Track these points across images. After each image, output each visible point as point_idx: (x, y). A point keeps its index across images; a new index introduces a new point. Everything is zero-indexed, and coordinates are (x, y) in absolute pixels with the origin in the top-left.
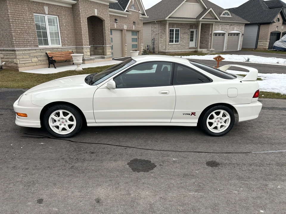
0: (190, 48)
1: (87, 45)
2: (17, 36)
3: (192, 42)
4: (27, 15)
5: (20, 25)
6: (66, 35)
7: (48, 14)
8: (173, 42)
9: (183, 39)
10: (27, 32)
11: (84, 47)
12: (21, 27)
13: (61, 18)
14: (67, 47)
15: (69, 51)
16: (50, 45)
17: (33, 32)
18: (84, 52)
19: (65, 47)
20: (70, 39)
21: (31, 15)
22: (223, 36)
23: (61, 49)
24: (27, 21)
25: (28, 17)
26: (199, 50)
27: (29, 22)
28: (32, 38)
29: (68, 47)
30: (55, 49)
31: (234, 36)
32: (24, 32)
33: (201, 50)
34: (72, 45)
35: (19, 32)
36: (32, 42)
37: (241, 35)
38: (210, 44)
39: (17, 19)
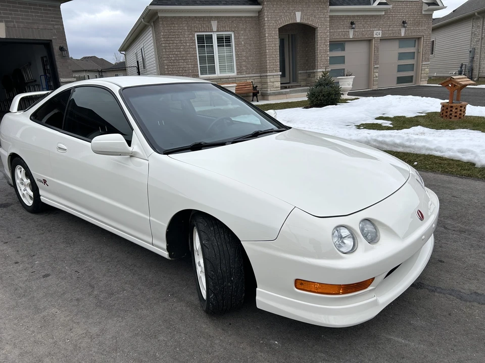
1: (274, 71)
2: (170, 64)
4: (186, 36)
5: (175, 50)
6: (244, 58)
7: (217, 31)
10: (184, 58)
11: (268, 74)
12: (177, 53)
13: (238, 33)
14: (244, 76)
15: (248, 81)
16: (218, 74)
17: (193, 58)
18: (269, 81)
19: (241, 76)
20: (252, 63)
21: (191, 36)
23: (234, 79)
24: (184, 44)
25: (187, 39)
27: (188, 44)
28: (190, 66)
29: (247, 75)
30: (225, 80)
32: (180, 58)
34: (253, 72)
35: (173, 58)
36: (190, 71)
39: (171, 42)
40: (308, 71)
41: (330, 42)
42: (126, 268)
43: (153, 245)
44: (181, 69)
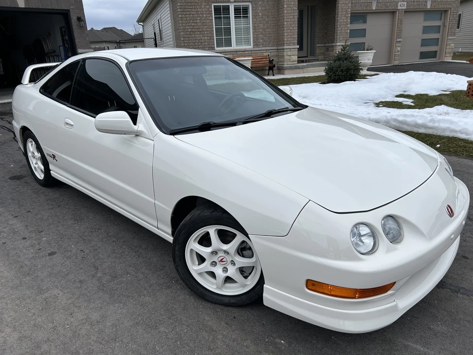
1: (292, 44)
2: (187, 36)
4: (203, 7)
5: (192, 21)
6: (261, 30)
7: (234, 2)
10: (201, 30)
11: (285, 47)
12: (193, 24)
13: (256, 4)
14: (260, 49)
15: (265, 54)
16: (234, 46)
17: (209, 30)
18: (285, 55)
19: (258, 49)
20: (269, 35)
21: (208, 7)
23: (250, 52)
24: (201, 15)
25: (204, 10)
27: (204, 15)
28: (206, 38)
29: (263, 48)
30: (241, 53)
32: (196, 30)
34: (270, 45)
35: (189, 30)
36: (206, 43)
39: (188, 13)
40: (326, 45)
41: (351, 13)
42: (132, 249)
43: (158, 228)
44: (197, 41)
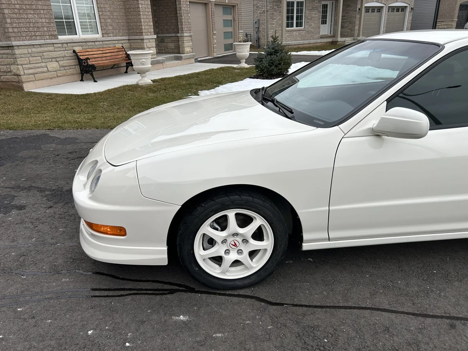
0: (322, 37)
1: (149, 34)
2: (15, 16)
3: (325, 25)
6: (108, 13)
8: (292, 26)
9: (310, 19)
10: (34, 7)
11: (145, 37)
14: (112, 38)
15: (117, 46)
16: (80, 35)
17: (46, 7)
18: (145, 46)
19: (109, 38)
20: (117, 21)
22: (379, 12)
23: (101, 43)
26: (340, 39)
28: (44, 20)
29: (115, 38)
30: (91, 44)
31: (398, 13)
32: (28, 7)
33: (343, 39)
34: (121, 34)
35: (17, 6)
36: (45, 29)
37: (408, 10)
38: (357, 27)
44: (32, 25)
